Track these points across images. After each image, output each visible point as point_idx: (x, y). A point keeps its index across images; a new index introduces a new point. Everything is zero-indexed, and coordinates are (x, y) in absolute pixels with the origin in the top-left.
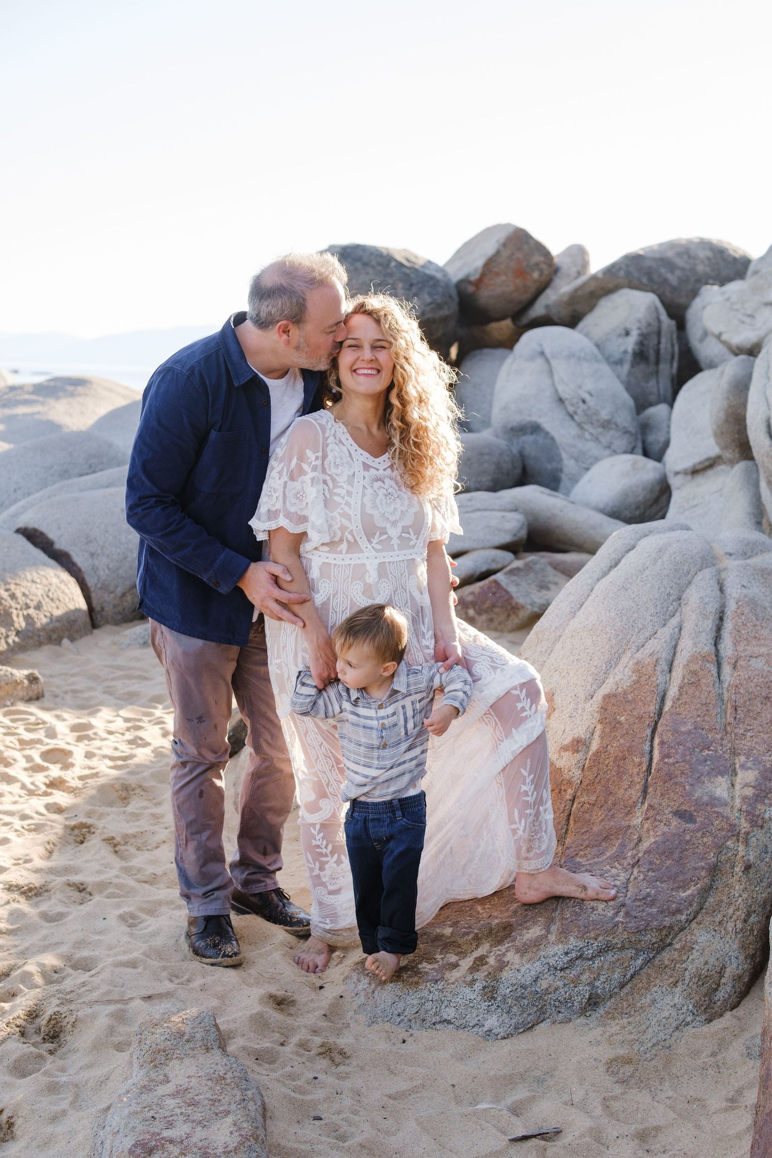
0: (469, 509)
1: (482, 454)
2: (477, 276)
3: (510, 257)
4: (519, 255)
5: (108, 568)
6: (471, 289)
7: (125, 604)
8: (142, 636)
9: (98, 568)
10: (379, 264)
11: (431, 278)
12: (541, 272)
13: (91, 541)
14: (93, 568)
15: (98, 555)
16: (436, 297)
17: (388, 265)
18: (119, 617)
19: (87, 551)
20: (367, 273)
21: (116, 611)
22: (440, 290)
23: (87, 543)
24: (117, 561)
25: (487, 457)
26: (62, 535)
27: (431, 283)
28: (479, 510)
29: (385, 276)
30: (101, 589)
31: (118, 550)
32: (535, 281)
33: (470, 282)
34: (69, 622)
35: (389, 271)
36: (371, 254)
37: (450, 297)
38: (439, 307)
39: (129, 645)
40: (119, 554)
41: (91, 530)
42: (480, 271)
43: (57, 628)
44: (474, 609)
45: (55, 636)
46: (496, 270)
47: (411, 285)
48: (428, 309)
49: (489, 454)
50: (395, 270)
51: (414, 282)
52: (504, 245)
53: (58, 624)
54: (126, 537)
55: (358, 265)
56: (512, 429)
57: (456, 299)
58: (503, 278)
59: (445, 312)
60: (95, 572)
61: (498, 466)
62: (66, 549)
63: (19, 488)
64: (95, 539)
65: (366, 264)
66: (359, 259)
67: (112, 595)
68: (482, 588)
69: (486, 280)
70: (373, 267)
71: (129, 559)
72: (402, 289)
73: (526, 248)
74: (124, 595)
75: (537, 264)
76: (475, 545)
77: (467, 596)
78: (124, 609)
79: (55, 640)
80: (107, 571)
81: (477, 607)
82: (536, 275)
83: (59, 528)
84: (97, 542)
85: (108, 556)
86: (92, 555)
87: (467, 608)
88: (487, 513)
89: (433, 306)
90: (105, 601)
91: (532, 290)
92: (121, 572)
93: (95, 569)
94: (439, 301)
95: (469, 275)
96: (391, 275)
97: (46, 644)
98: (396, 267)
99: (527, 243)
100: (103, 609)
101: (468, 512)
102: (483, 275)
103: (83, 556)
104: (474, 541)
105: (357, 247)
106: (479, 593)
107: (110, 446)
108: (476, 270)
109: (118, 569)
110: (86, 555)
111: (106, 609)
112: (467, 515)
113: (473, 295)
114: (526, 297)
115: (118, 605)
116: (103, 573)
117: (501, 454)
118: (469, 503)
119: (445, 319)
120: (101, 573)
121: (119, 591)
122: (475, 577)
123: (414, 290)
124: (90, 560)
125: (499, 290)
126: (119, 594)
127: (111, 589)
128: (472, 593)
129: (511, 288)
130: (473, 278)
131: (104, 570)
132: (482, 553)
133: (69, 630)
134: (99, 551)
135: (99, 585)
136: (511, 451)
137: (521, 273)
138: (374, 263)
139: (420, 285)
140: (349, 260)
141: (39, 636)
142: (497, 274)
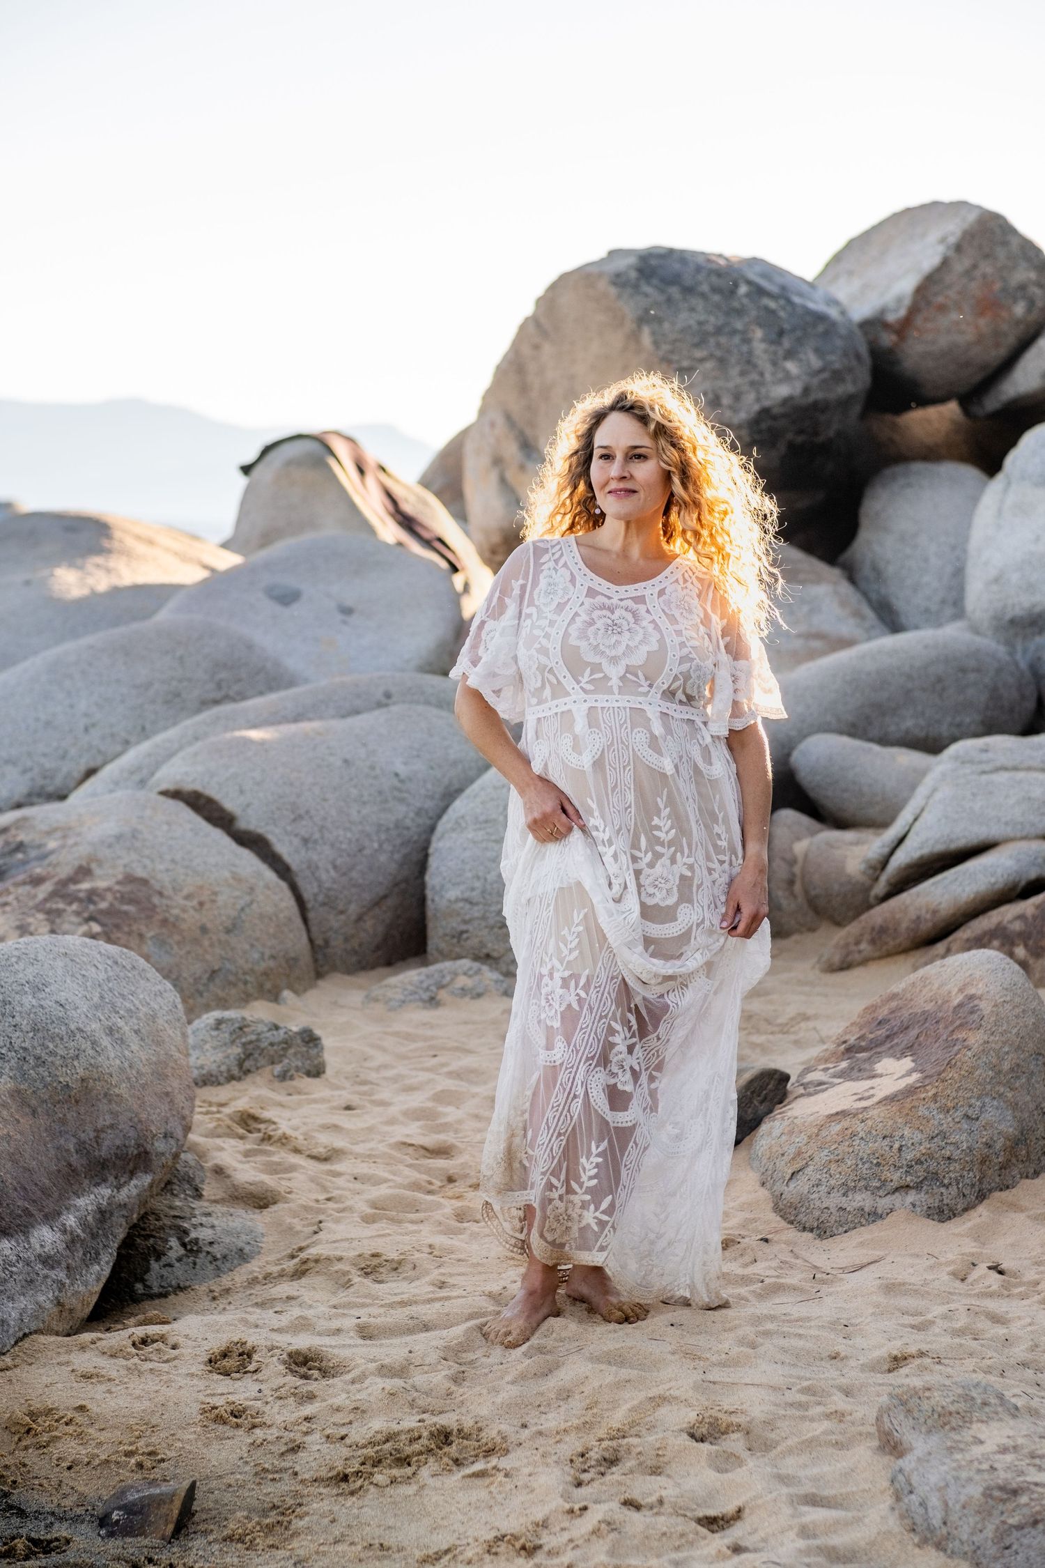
0: (987, 767)
1: (963, 670)
2: (902, 313)
3: (969, 273)
4: (986, 268)
5: (335, 867)
6: (887, 339)
7: (362, 934)
8: (425, 985)
9: (317, 867)
10: (715, 290)
11: (820, 318)
12: (1031, 303)
13: (300, 817)
14: (309, 867)
15: (316, 842)
16: (832, 358)
17: (733, 291)
18: (354, 959)
19: (296, 835)
20: (692, 310)
21: (349, 947)
22: (839, 343)
23: (294, 820)
24: (349, 855)
25: (972, 677)
26: (248, 805)
27: (821, 328)
28: (1004, 768)
29: (727, 314)
30: (324, 904)
31: (349, 835)
32: (1018, 322)
33: (886, 326)
34: (287, 961)
35: (736, 304)
36: (699, 269)
37: (858, 357)
38: (837, 376)
39: (404, 1002)
40: (350, 841)
41: (298, 796)
42: (907, 302)
43: (271, 969)
44: (1026, 946)
45: (268, 985)
46: (940, 299)
47: (781, 333)
48: (815, 381)
49: (978, 670)
50: (745, 301)
51: (786, 326)
52: (958, 248)
53: (272, 963)
54: (359, 812)
55: (674, 291)
56: (1013, 622)
57: (867, 360)
58: (955, 316)
59: (847, 388)
60: (313, 874)
61: (994, 693)
62: (260, 831)
63: (94, 725)
64: (307, 812)
65: (688, 291)
66: (675, 280)
67: (343, 917)
68: (1037, 907)
69: (919, 321)
70: (703, 296)
71: (367, 852)
72: (763, 340)
73: (1001, 253)
74: (360, 919)
75: (1022, 287)
76: (1008, 831)
77: (1010, 922)
78: (360, 945)
79: (269, 991)
80: (333, 873)
81: (1031, 943)
82: (1019, 309)
83: (242, 792)
84: (311, 818)
85: (332, 845)
86: (305, 841)
87: (1013, 944)
88: (1020, 775)
89: (826, 375)
90: (331, 929)
91: (1011, 340)
92: (354, 874)
93: (312, 867)
94: (837, 366)
95: (883, 311)
96: (740, 312)
97: (256, 999)
98: (748, 295)
99: (1005, 243)
100: (327, 942)
101: (984, 772)
102: (914, 310)
103: (291, 842)
104: (1006, 824)
105: (670, 254)
106: (1035, 918)
107: (250, 647)
108: (899, 300)
109: (352, 868)
110: (296, 841)
111: (333, 943)
112: (984, 778)
113: (891, 350)
114: (997, 354)
115: (353, 936)
116: (327, 876)
117: (999, 671)
118: (984, 756)
119: (845, 402)
120: (324, 877)
121: (353, 909)
122: (1019, 889)
123: (787, 343)
124: (303, 852)
125: (943, 342)
126: (354, 917)
127: (341, 907)
128: (1021, 917)
129: (970, 336)
130: (891, 318)
131: (328, 871)
132: (1023, 845)
133: (288, 976)
134: (317, 836)
135: (321, 898)
136: (1016, 664)
137: (988, 305)
138: (705, 288)
139: (799, 333)
140: (655, 281)
141: (246, 983)
142: (942, 308)
